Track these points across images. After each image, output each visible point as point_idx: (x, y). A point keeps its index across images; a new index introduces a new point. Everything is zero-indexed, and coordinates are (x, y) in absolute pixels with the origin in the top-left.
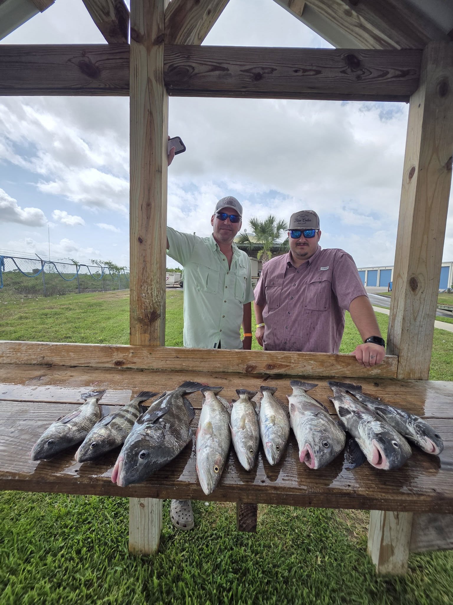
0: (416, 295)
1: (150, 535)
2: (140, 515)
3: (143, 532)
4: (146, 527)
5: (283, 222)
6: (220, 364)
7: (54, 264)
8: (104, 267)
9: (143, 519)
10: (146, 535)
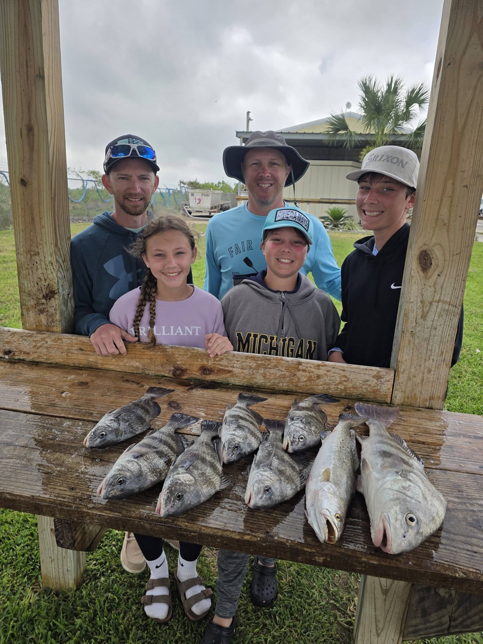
0: (427, 278)
1: (65, 567)
2: (51, 542)
3: (56, 562)
4: (60, 557)
5: (420, 89)
6: (139, 362)
7: (4, 175)
8: (87, 181)
10: (60, 566)
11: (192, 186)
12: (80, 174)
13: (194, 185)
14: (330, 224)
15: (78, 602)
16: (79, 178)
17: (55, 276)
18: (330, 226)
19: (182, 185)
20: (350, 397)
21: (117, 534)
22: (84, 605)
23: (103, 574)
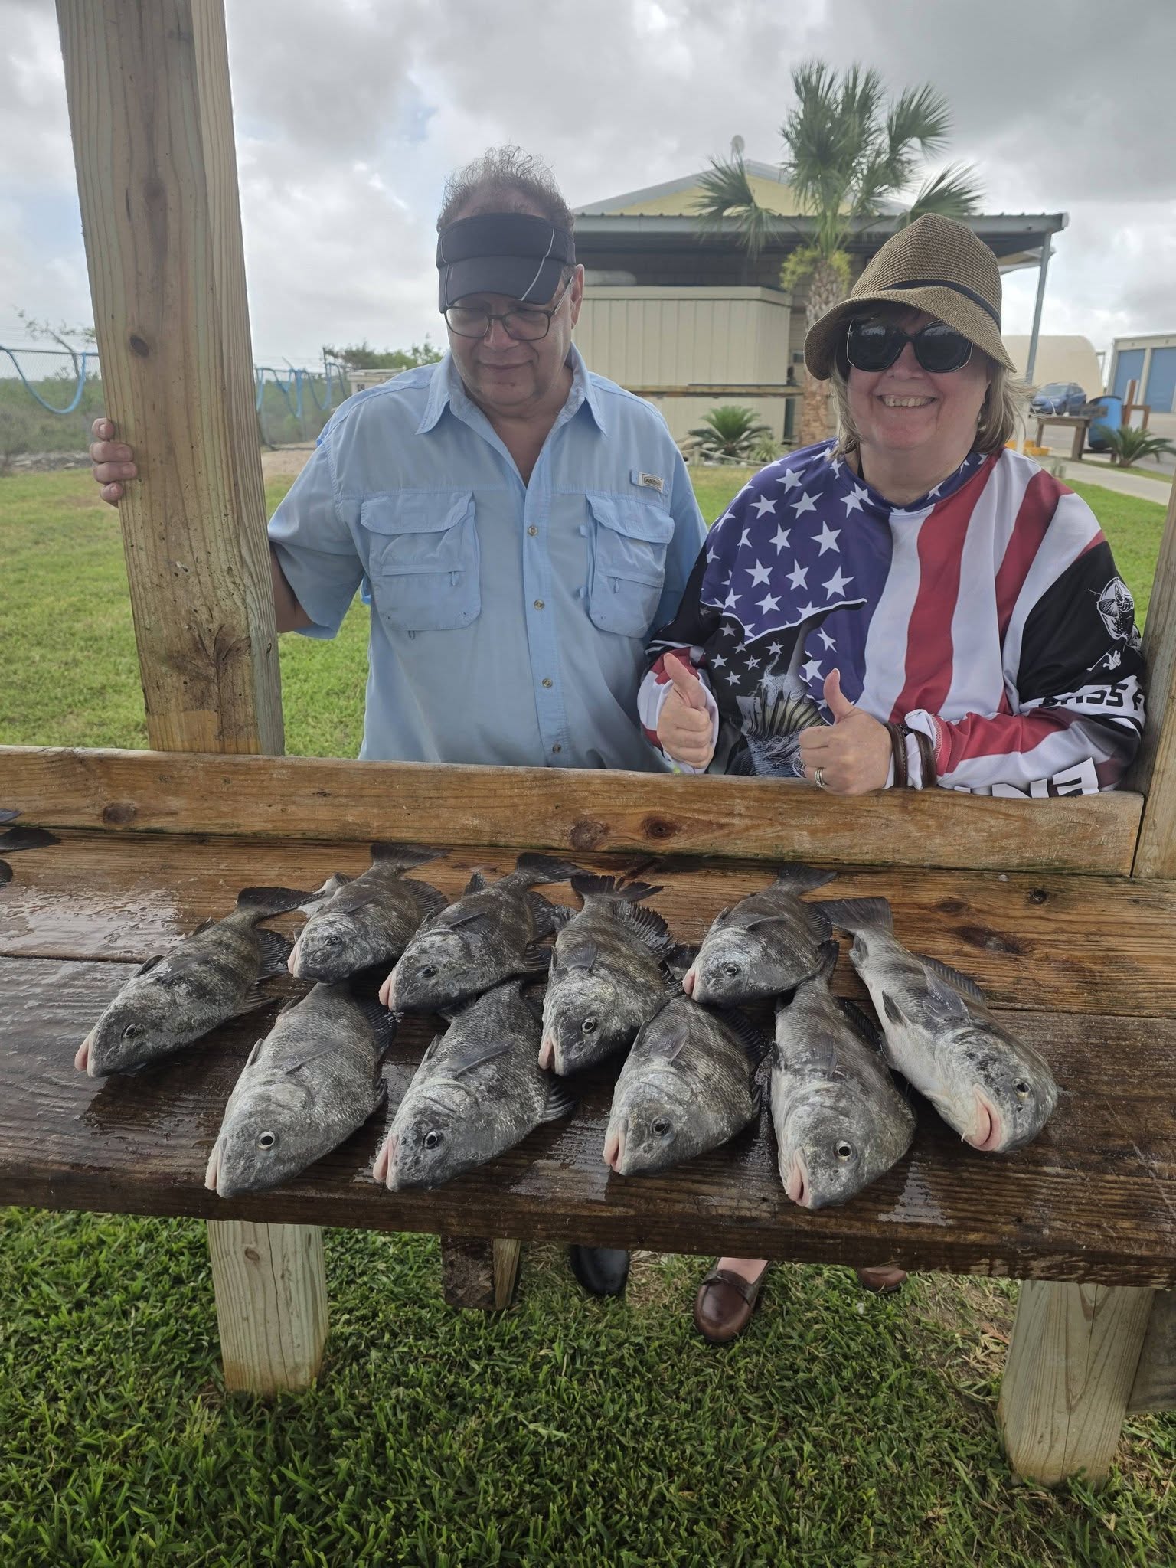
1: (285, 1339)
2: (247, 1281)
3: (261, 1329)
4: (271, 1316)
5: (921, 102)
6: (481, 816)
8: (85, 355)
9: (259, 1294)
10: (273, 1338)
11: (354, 362)
12: (63, 338)
13: (361, 359)
14: (716, 450)
15: (330, 1419)
16: (61, 348)
17: (239, 603)
18: (718, 454)
19: (331, 359)
20: (1031, 869)
21: (385, 1244)
22: (346, 1424)
23: (372, 1343)
